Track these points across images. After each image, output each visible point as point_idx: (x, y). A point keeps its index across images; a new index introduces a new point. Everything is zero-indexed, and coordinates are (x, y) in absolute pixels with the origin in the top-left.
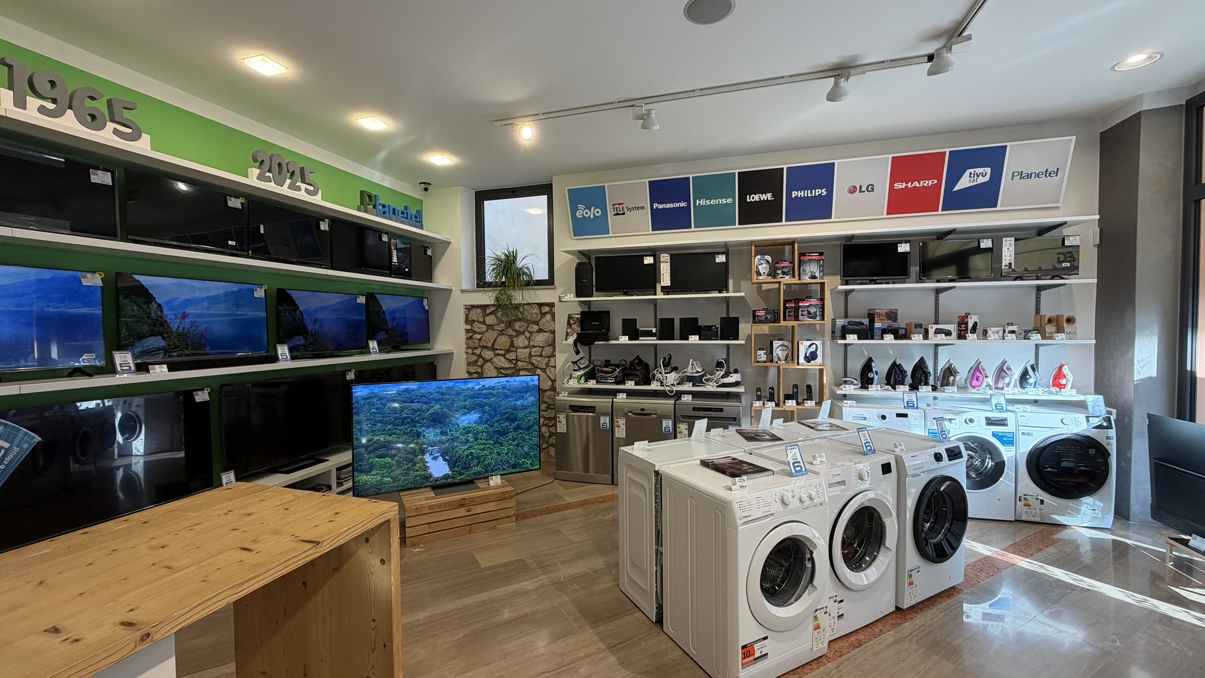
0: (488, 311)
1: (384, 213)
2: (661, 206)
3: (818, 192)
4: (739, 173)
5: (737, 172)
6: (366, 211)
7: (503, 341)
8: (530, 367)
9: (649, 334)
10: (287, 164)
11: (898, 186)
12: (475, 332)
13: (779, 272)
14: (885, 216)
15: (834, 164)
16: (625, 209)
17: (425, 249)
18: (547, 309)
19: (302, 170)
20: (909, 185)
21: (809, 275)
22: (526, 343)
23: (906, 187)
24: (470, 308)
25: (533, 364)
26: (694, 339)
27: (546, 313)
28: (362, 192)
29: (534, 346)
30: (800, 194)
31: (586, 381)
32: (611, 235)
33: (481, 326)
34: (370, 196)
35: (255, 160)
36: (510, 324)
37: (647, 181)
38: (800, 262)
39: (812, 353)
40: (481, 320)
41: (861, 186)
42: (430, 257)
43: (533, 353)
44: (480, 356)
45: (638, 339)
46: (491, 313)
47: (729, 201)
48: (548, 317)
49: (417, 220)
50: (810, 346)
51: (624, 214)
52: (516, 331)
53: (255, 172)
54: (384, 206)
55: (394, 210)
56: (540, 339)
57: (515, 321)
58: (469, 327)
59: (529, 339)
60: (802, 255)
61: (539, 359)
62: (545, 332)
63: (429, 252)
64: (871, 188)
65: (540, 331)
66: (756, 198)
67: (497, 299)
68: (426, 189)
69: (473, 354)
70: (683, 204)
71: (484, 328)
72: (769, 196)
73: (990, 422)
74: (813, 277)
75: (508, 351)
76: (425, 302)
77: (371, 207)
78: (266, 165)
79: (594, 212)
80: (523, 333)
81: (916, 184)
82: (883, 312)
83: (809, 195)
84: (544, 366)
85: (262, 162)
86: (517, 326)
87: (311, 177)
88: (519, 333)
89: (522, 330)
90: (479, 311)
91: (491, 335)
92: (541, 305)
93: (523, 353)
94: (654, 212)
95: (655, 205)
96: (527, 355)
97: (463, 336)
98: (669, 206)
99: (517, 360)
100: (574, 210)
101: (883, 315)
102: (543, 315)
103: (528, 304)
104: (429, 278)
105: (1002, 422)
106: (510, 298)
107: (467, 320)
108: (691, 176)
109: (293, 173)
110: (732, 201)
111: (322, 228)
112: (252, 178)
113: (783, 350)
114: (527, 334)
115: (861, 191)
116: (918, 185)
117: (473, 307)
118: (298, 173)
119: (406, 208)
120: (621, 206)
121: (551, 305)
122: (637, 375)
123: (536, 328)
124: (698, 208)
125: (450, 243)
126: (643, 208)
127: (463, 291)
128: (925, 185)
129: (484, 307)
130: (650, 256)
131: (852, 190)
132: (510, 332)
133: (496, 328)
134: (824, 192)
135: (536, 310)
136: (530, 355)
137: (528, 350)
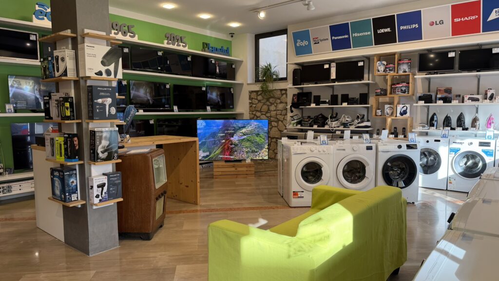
0: (259, 93)
1: (212, 51)
2: (336, 38)
3: (414, 26)
4: (373, 19)
5: (371, 18)
6: (205, 51)
7: (265, 108)
8: (276, 120)
9: (324, 102)
10: (176, 36)
11: (456, 20)
12: (253, 104)
13: (388, 69)
14: (451, 37)
15: (420, 11)
16: (319, 41)
17: (232, 65)
18: (284, 92)
19: (181, 37)
20: (462, 19)
21: (403, 71)
22: (275, 108)
23: (461, 21)
24: (251, 92)
25: (277, 119)
26: (345, 105)
27: (283, 94)
28: (203, 43)
29: (278, 110)
30: (405, 27)
31: (297, 125)
32: (313, 54)
33: (256, 101)
34: (206, 44)
35: (166, 37)
36: (268, 100)
37: (328, 26)
38: (399, 64)
39: (404, 111)
40: (256, 98)
41: (436, 22)
42: (234, 68)
43: (278, 113)
44: (255, 115)
45: (319, 105)
46: (260, 95)
47: (369, 33)
48: (284, 96)
49: (227, 52)
50: (403, 107)
51: (318, 43)
52: (270, 103)
53: (166, 41)
54: (212, 48)
55: (216, 49)
56: (281, 106)
57: (270, 98)
58: (251, 101)
59: (276, 106)
60: (400, 60)
61: (280, 116)
62: (283, 103)
63: (234, 66)
64: (441, 22)
65: (281, 102)
66: (382, 31)
67: (262, 88)
68: (232, 36)
69: (252, 114)
70: (346, 36)
71: (257, 101)
72: (388, 30)
73: (482, 144)
74: (405, 72)
75: (267, 112)
76: (232, 90)
77: (207, 49)
78: (169, 38)
79: (305, 43)
80: (274, 104)
81: (466, 19)
82: (443, 89)
83: (409, 28)
84: (282, 120)
85: (168, 37)
86: (271, 100)
87: (184, 40)
88: (272, 104)
89: (273, 102)
90: (255, 93)
91: (260, 105)
92: (281, 90)
93: (273, 113)
94: (333, 41)
95: (333, 38)
96: (275, 114)
97: (248, 106)
98: (340, 37)
99: (271, 117)
100: (295, 42)
101: (442, 91)
102: (282, 95)
103: (276, 90)
104: (234, 78)
105: (487, 144)
106: (267, 87)
107: (250, 98)
108: (349, 22)
109: (178, 40)
110: (370, 33)
111: (189, 60)
112: (165, 45)
113: (390, 110)
114: (275, 104)
115: (436, 24)
116: (467, 19)
117: (252, 92)
118: (180, 40)
119: (222, 47)
120: (317, 39)
121: (286, 90)
122: (319, 123)
123: (279, 101)
124: (354, 38)
125: (242, 61)
126: (327, 39)
127: (248, 84)
128: (471, 19)
129: (257, 92)
130: (327, 64)
131: (432, 24)
132: (268, 103)
133: (262, 101)
134: (417, 26)
135: (279, 92)
136: (277, 115)
137: (275, 112)
